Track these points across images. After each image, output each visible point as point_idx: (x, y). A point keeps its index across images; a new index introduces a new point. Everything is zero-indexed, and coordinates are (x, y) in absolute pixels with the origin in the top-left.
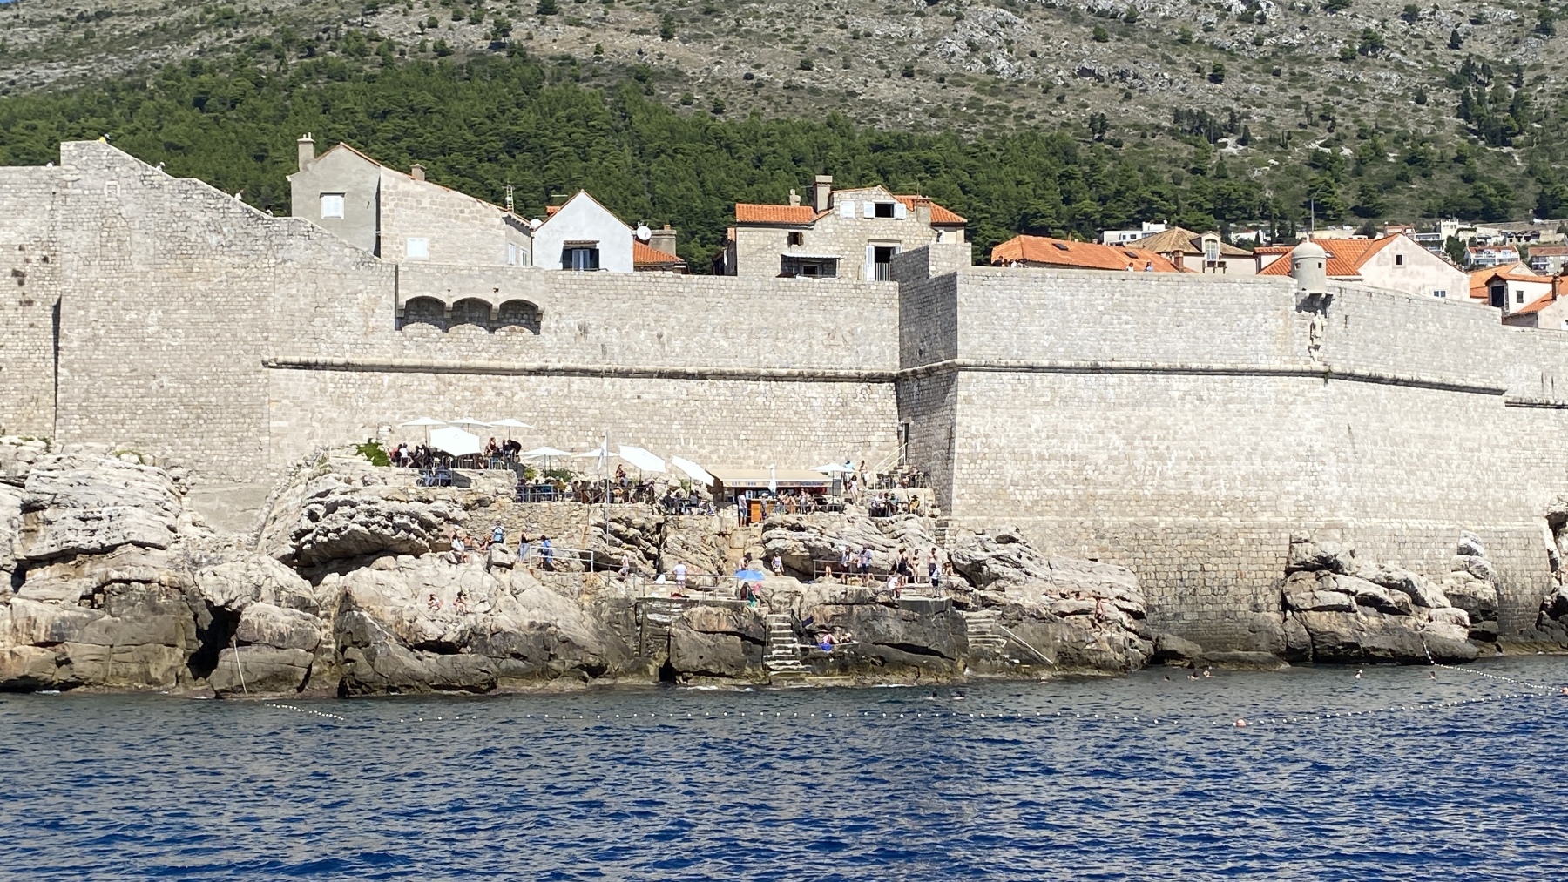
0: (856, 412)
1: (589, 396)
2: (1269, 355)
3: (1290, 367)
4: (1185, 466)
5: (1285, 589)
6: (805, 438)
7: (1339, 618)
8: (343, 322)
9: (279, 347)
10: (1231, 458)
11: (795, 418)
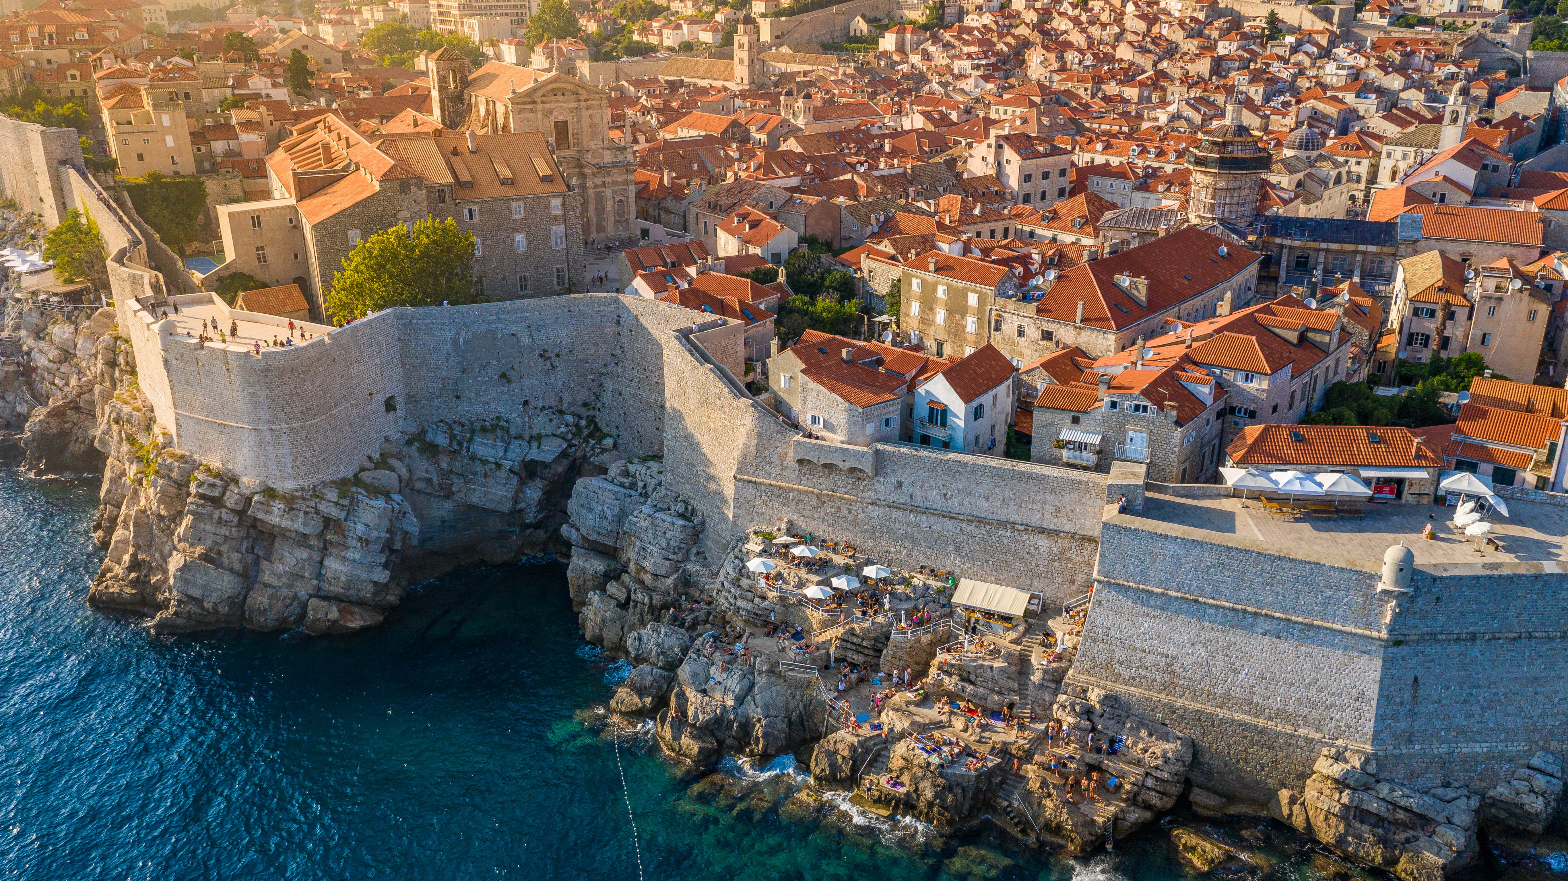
0: (1069, 560)
1: (900, 522)
2: (1344, 620)
3: (1360, 631)
4: (1252, 681)
5: (1308, 782)
6: (1031, 570)
7: (1333, 821)
8: (770, 462)
9: (740, 470)
10: (1292, 684)
11: (1027, 556)
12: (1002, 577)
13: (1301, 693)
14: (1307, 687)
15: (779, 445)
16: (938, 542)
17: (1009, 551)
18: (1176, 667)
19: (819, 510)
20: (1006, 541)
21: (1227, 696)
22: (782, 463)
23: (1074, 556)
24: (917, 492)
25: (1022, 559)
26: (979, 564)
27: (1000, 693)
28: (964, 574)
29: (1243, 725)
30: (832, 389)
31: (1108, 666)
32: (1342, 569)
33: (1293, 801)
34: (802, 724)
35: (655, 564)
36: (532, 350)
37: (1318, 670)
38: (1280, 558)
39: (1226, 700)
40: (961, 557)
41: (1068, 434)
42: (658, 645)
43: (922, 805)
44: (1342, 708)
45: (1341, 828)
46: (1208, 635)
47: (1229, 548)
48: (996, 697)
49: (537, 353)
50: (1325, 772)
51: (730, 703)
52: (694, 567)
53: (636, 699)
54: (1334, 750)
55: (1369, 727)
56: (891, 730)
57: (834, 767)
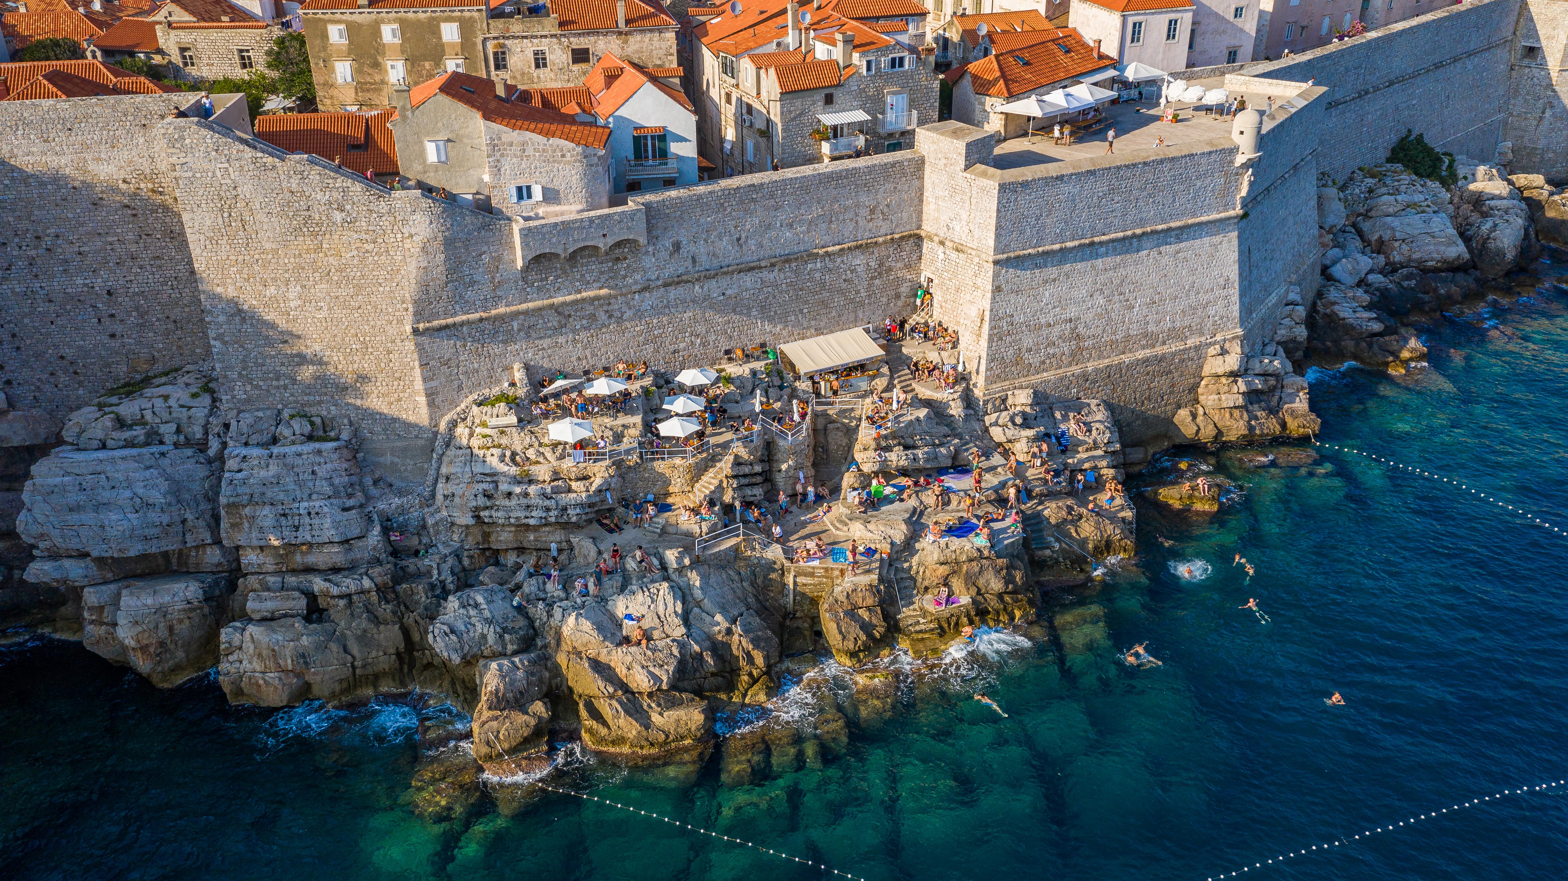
2: (1210, 209)
3: (1222, 215)
4: (1145, 311)
5: (1200, 390)
6: (852, 301)
7: (1237, 413)
9: (418, 315)
10: (1176, 297)
11: (844, 286)
12: (822, 324)
13: (1184, 303)
14: (1188, 295)
15: (485, 248)
16: (738, 309)
17: (823, 285)
18: (1081, 329)
19: (564, 330)
20: (817, 275)
22: (493, 278)
23: (893, 264)
24: (701, 250)
25: (841, 291)
26: (793, 318)
27: (941, 445)
28: (779, 338)
29: (1146, 361)
30: (548, 134)
31: (1018, 361)
32: (1210, 153)
33: (1194, 416)
35: (336, 525)
37: (1193, 271)
38: (1162, 161)
39: (1126, 344)
40: (771, 320)
42: (489, 622)
44: (1215, 302)
45: (1245, 415)
46: (1102, 278)
47: (1119, 168)
48: (943, 450)
50: (1220, 371)
51: (680, 631)
52: (389, 504)
53: (521, 719)
54: (1218, 347)
55: (1235, 310)
56: (892, 544)
57: (866, 627)
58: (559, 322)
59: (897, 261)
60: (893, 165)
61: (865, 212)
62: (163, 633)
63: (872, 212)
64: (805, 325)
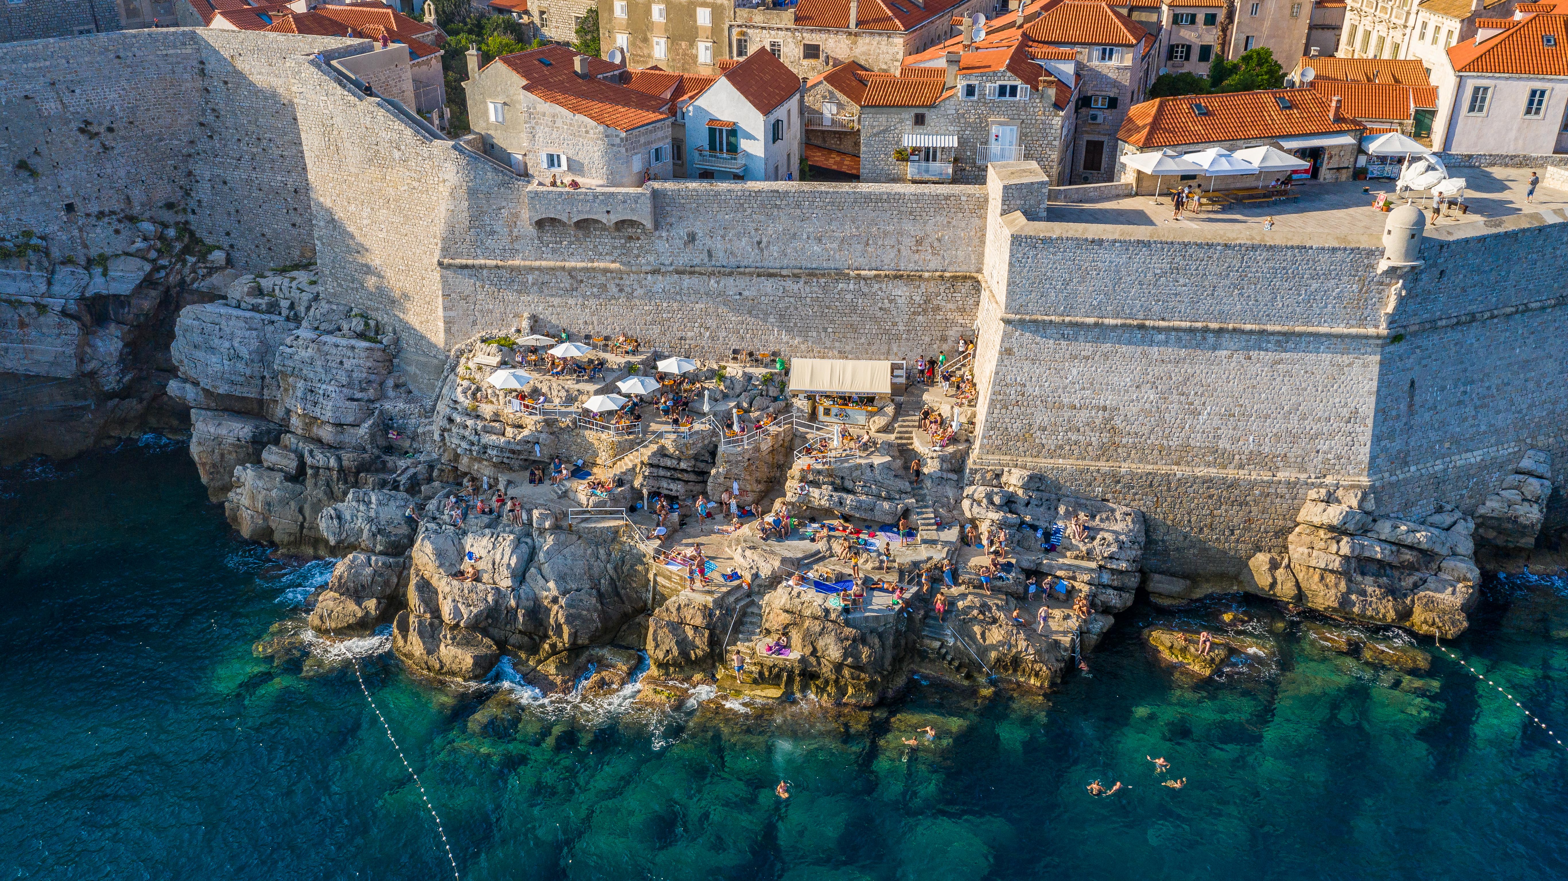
0: (937, 309)
1: (697, 293)
2: (1334, 319)
3: (1354, 331)
4: (1216, 422)
5: (1291, 537)
6: (887, 332)
7: (1331, 579)
8: (493, 233)
9: (445, 250)
10: (1267, 416)
11: (879, 314)
12: (848, 348)
13: (1280, 426)
14: (1287, 417)
15: (504, 204)
16: (754, 312)
17: (854, 309)
18: (1118, 422)
19: (575, 293)
20: (849, 297)
21: (1186, 448)
22: (511, 231)
23: (943, 303)
24: (718, 246)
25: (874, 319)
26: (815, 334)
27: (889, 498)
28: (795, 351)
29: (1208, 481)
30: (575, 109)
31: (1026, 436)
32: (1334, 250)
33: (1274, 565)
34: (618, 594)
35: (336, 409)
36: (67, 122)
37: (1299, 391)
38: (1254, 248)
39: (1183, 455)
40: (789, 330)
41: (912, 139)
42: (370, 520)
43: (826, 670)
44: (1331, 436)
45: (1343, 586)
46: (1155, 370)
47: (1186, 245)
48: (886, 505)
49: (74, 125)
50: (1317, 520)
51: (505, 583)
52: (395, 406)
53: (352, 606)
54: (1323, 491)
55: (1364, 453)
56: (756, 576)
57: (684, 644)
58: (572, 285)
59: (948, 301)
60: (947, 198)
61: (908, 242)
62: (216, 456)
63: (919, 242)
64: (828, 344)
